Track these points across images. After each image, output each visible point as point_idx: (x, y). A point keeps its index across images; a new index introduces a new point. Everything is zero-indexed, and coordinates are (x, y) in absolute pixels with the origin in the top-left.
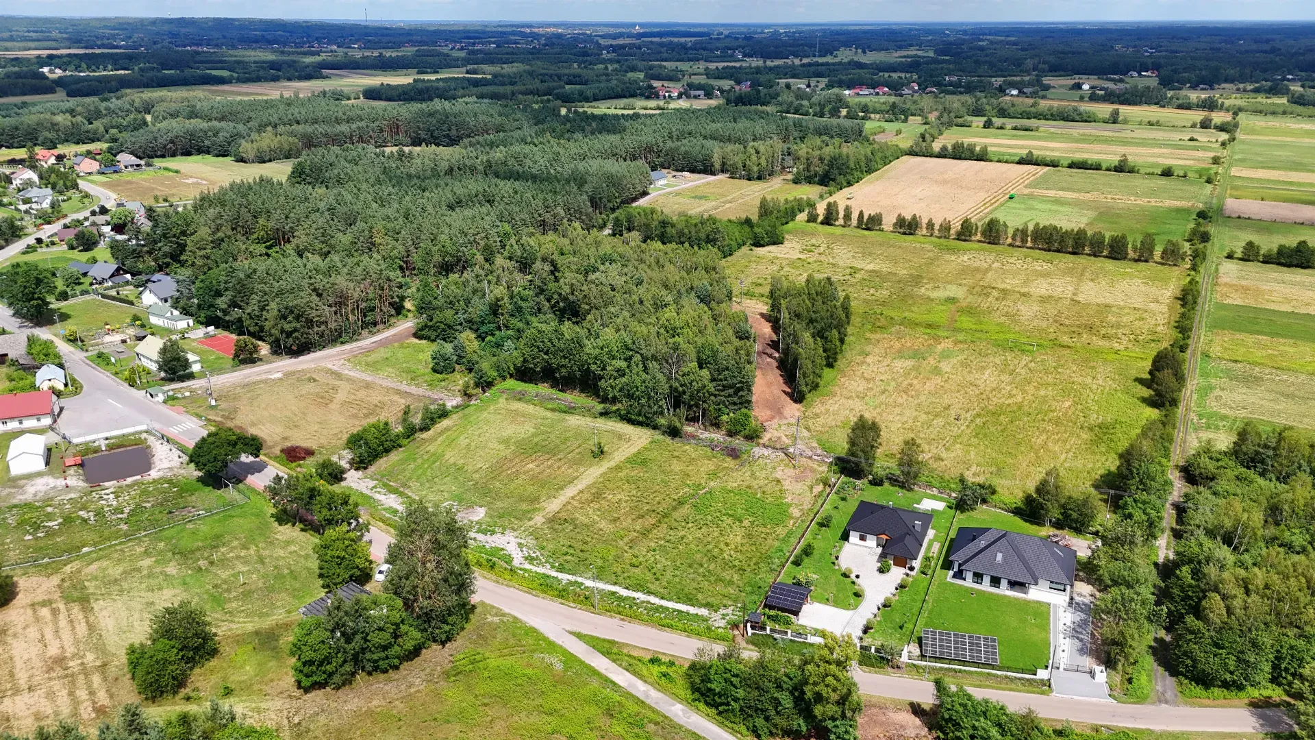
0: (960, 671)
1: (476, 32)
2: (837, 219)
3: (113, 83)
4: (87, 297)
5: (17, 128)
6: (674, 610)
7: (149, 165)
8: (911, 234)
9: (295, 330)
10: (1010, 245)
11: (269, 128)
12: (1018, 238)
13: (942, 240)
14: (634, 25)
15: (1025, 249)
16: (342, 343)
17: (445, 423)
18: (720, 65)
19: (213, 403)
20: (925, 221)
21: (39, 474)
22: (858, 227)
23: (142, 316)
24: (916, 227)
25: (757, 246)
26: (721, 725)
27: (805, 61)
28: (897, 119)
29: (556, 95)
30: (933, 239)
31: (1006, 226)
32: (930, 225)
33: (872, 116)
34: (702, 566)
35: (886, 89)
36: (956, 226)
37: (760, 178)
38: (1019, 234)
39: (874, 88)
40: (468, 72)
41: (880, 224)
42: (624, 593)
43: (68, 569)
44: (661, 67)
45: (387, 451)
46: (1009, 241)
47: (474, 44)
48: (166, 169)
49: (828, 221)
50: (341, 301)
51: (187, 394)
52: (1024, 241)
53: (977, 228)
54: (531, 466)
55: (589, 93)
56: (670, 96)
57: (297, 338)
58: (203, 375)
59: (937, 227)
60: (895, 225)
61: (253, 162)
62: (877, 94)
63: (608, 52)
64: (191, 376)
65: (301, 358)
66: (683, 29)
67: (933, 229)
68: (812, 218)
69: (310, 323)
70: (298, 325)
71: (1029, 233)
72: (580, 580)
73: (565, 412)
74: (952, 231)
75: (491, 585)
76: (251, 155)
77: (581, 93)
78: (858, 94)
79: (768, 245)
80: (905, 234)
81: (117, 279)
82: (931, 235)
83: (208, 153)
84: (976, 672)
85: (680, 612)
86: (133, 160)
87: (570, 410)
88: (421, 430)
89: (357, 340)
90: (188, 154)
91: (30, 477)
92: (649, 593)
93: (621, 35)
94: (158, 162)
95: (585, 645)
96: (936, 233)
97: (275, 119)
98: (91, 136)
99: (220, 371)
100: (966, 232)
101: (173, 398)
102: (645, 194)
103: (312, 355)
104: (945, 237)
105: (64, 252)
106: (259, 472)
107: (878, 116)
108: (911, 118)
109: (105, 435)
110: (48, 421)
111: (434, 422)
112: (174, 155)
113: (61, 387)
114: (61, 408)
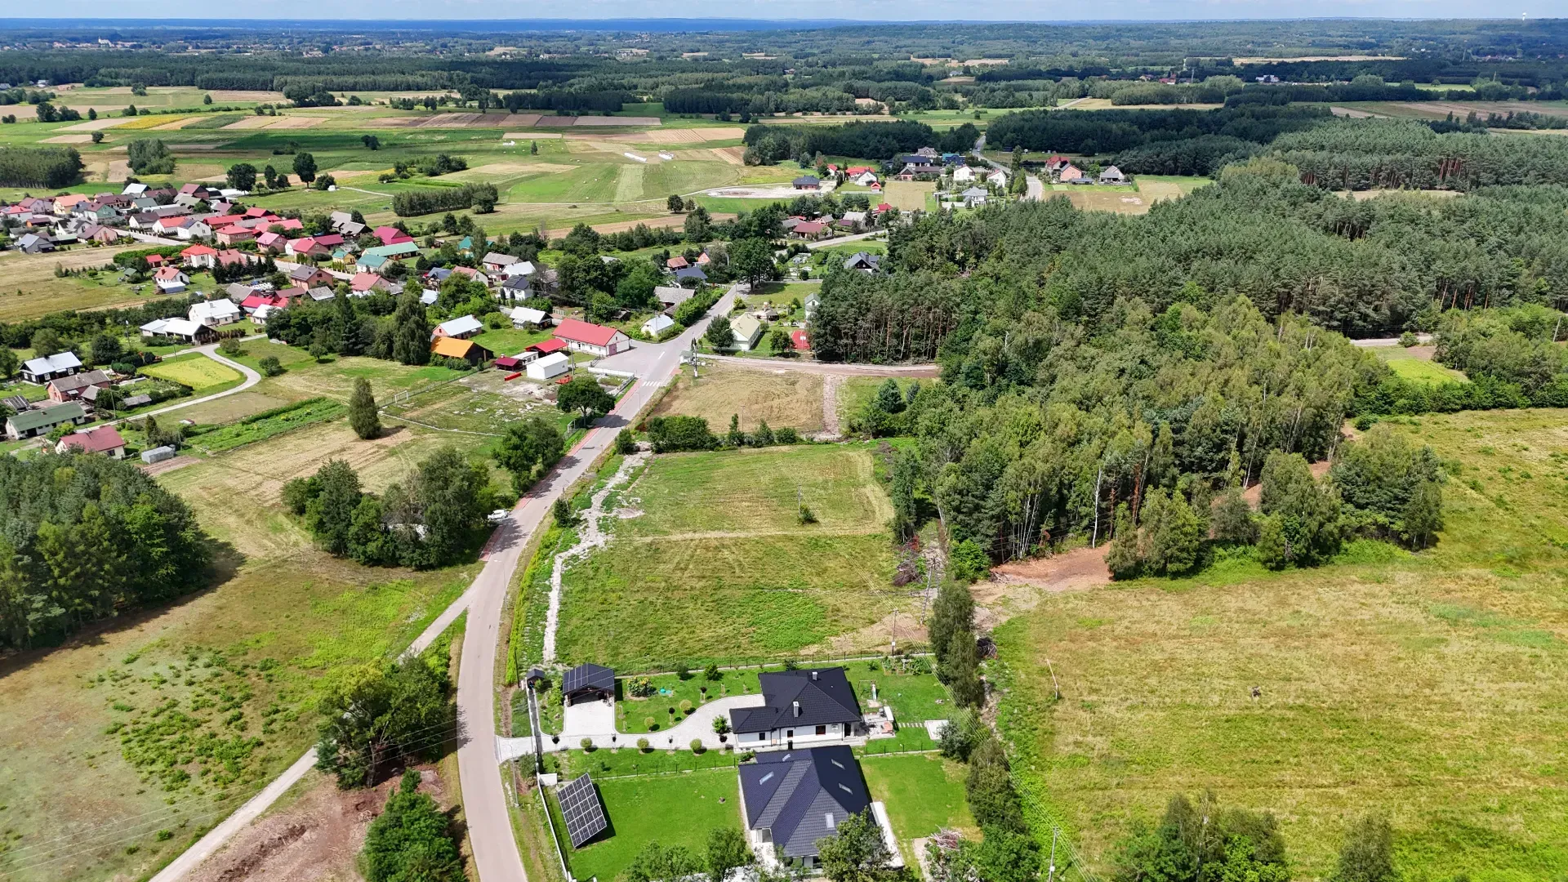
0: (546, 825)
6: (541, 643)
19: (697, 375)
34: (635, 632)
42: (553, 611)
43: (427, 435)
48: (1134, 186)
50: (880, 322)
54: (745, 504)
72: (556, 587)
75: (515, 557)
84: (551, 837)
86: (1117, 174)
88: (750, 443)
89: (891, 364)
95: (450, 622)
109: (608, 372)
110: (604, 352)
111: (771, 442)
112: (1172, 173)
113: (653, 334)
114: (631, 348)
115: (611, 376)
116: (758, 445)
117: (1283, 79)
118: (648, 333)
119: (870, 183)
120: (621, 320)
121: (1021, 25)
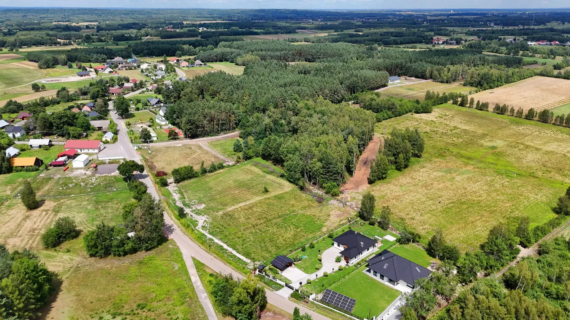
0: (331, 310)
1: (374, 14)
2: (467, 104)
3: (217, 34)
4: (146, 110)
5: (170, 49)
6: (238, 258)
7: (205, 65)
8: (502, 114)
9: (191, 129)
10: (554, 124)
11: (250, 52)
12: (558, 121)
13: (518, 118)
14: (450, 10)
15: (561, 127)
16: (211, 136)
17: (221, 170)
18: (476, 29)
19: (150, 152)
20: (510, 108)
21: (81, 168)
22: (476, 108)
23: (154, 119)
24: (505, 111)
25: (416, 113)
26: (214, 305)
27: (526, 27)
28: (549, 57)
29: (383, 41)
30: (512, 118)
31: (552, 113)
32: (512, 110)
33: (536, 55)
34: (265, 243)
35: (558, 42)
36: (525, 112)
37: (447, 82)
38: (559, 119)
39: (550, 42)
40: (355, 31)
41: (487, 108)
42: (225, 246)
43: (62, 201)
44: (445, 30)
45: (190, 178)
46: (553, 121)
47: (369, 19)
48: (209, 66)
49: (462, 104)
50: (212, 120)
51: (145, 148)
52: (561, 122)
53: (537, 114)
54: (237, 192)
55: (399, 41)
56: (438, 43)
57: (191, 132)
58: (156, 142)
59: (516, 111)
60: (494, 109)
61: (241, 65)
62: (551, 45)
63: (427, 23)
64: (152, 142)
65: (193, 140)
66: (474, 12)
67: (513, 112)
68: (455, 103)
69: (197, 127)
70: (192, 127)
71: (565, 119)
72: (214, 238)
73: (268, 173)
74: (524, 114)
75: (181, 234)
76: (240, 63)
77: (394, 41)
78: (540, 44)
79: (422, 113)
80: (498, 113)
81: (158, 105)
82: (513, 115)
83: (227, 61)
84: (338, 313)
85: (240, 259)
86: (200, 62)
87: (271, 173)
88: (209, 172)
89: (217, 135)
90: (221, 61)
91: (77, 169)
92: (234, 249)
93: (440, 15)
94: (209, 64)
95: (193, 263)
96: (515, 114)
97: (253, 49)
98: (194, 53)
99: (162, 141)
100: (530, 116)
101: (140, 149)
102: (385, 86)
103: (198, 139)
104: (519, 117)
105: (152, 94)
106: (144, 178)
107: (539, 55)
108: (557, 57)
109: (110, 158)
110: (96, 151)
111: (215, 170)
112: (216, 61)
113: (109, 140)
114: (105, 148)
115: (112, 160)
116: (211, 171)
117: (208, 29)
118: (106, 140)
119: (110, 72)
120: (85, 137)
121: (91, 9)
